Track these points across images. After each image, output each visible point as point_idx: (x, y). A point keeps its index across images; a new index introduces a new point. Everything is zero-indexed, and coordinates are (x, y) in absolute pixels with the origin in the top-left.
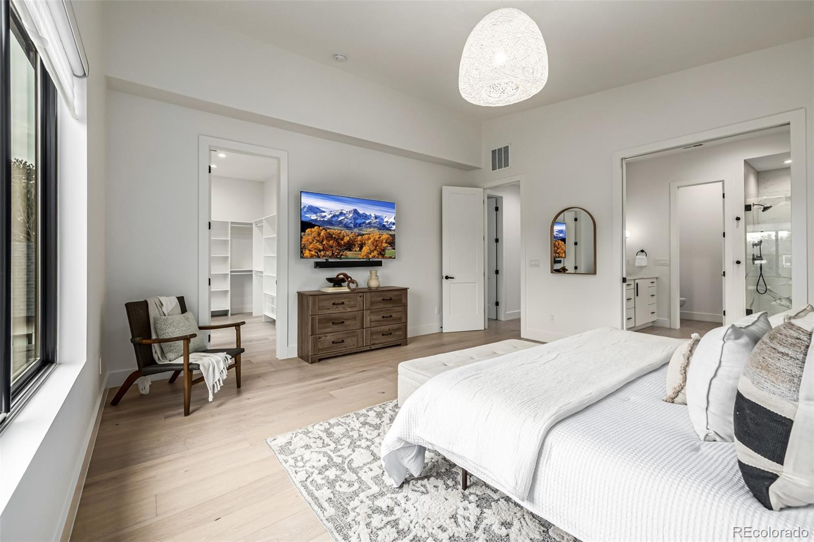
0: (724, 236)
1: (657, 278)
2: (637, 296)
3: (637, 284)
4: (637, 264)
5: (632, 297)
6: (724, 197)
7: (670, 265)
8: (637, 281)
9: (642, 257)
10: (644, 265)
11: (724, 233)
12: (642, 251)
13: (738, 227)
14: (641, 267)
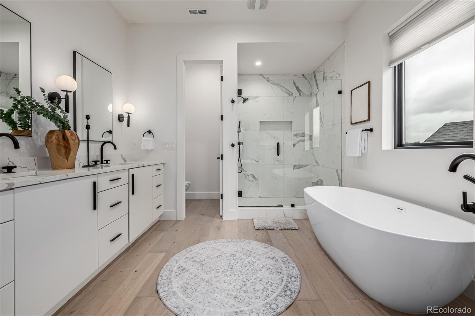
0: (222, 119)
1: (164, 164)
2: (133, 193)
3: (133, 175)
4: (143, 148)
5: (123, 198)
6: (222, 80)
7: (176, 149)
8: (132, 172)
9: (149, 137)
10: (150, 149)
11: (222, 116)
12: (150, 132)
13: (232, 110)
14: (148, 151)
